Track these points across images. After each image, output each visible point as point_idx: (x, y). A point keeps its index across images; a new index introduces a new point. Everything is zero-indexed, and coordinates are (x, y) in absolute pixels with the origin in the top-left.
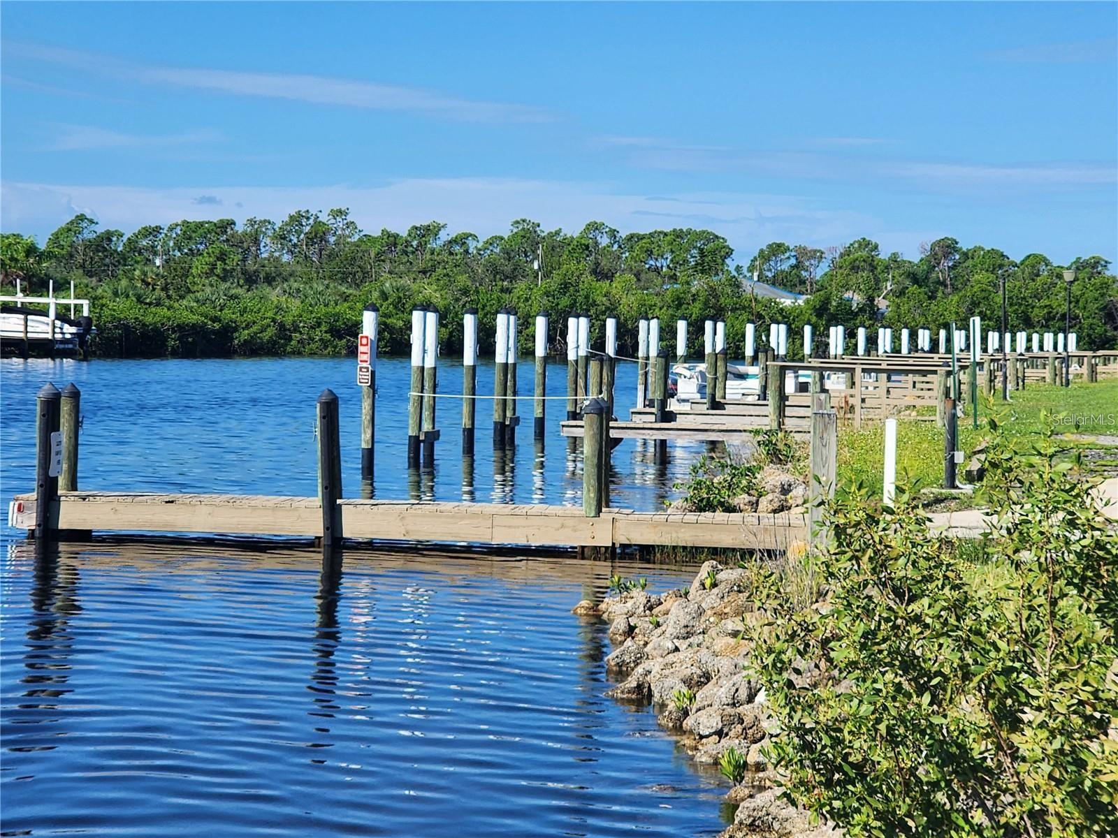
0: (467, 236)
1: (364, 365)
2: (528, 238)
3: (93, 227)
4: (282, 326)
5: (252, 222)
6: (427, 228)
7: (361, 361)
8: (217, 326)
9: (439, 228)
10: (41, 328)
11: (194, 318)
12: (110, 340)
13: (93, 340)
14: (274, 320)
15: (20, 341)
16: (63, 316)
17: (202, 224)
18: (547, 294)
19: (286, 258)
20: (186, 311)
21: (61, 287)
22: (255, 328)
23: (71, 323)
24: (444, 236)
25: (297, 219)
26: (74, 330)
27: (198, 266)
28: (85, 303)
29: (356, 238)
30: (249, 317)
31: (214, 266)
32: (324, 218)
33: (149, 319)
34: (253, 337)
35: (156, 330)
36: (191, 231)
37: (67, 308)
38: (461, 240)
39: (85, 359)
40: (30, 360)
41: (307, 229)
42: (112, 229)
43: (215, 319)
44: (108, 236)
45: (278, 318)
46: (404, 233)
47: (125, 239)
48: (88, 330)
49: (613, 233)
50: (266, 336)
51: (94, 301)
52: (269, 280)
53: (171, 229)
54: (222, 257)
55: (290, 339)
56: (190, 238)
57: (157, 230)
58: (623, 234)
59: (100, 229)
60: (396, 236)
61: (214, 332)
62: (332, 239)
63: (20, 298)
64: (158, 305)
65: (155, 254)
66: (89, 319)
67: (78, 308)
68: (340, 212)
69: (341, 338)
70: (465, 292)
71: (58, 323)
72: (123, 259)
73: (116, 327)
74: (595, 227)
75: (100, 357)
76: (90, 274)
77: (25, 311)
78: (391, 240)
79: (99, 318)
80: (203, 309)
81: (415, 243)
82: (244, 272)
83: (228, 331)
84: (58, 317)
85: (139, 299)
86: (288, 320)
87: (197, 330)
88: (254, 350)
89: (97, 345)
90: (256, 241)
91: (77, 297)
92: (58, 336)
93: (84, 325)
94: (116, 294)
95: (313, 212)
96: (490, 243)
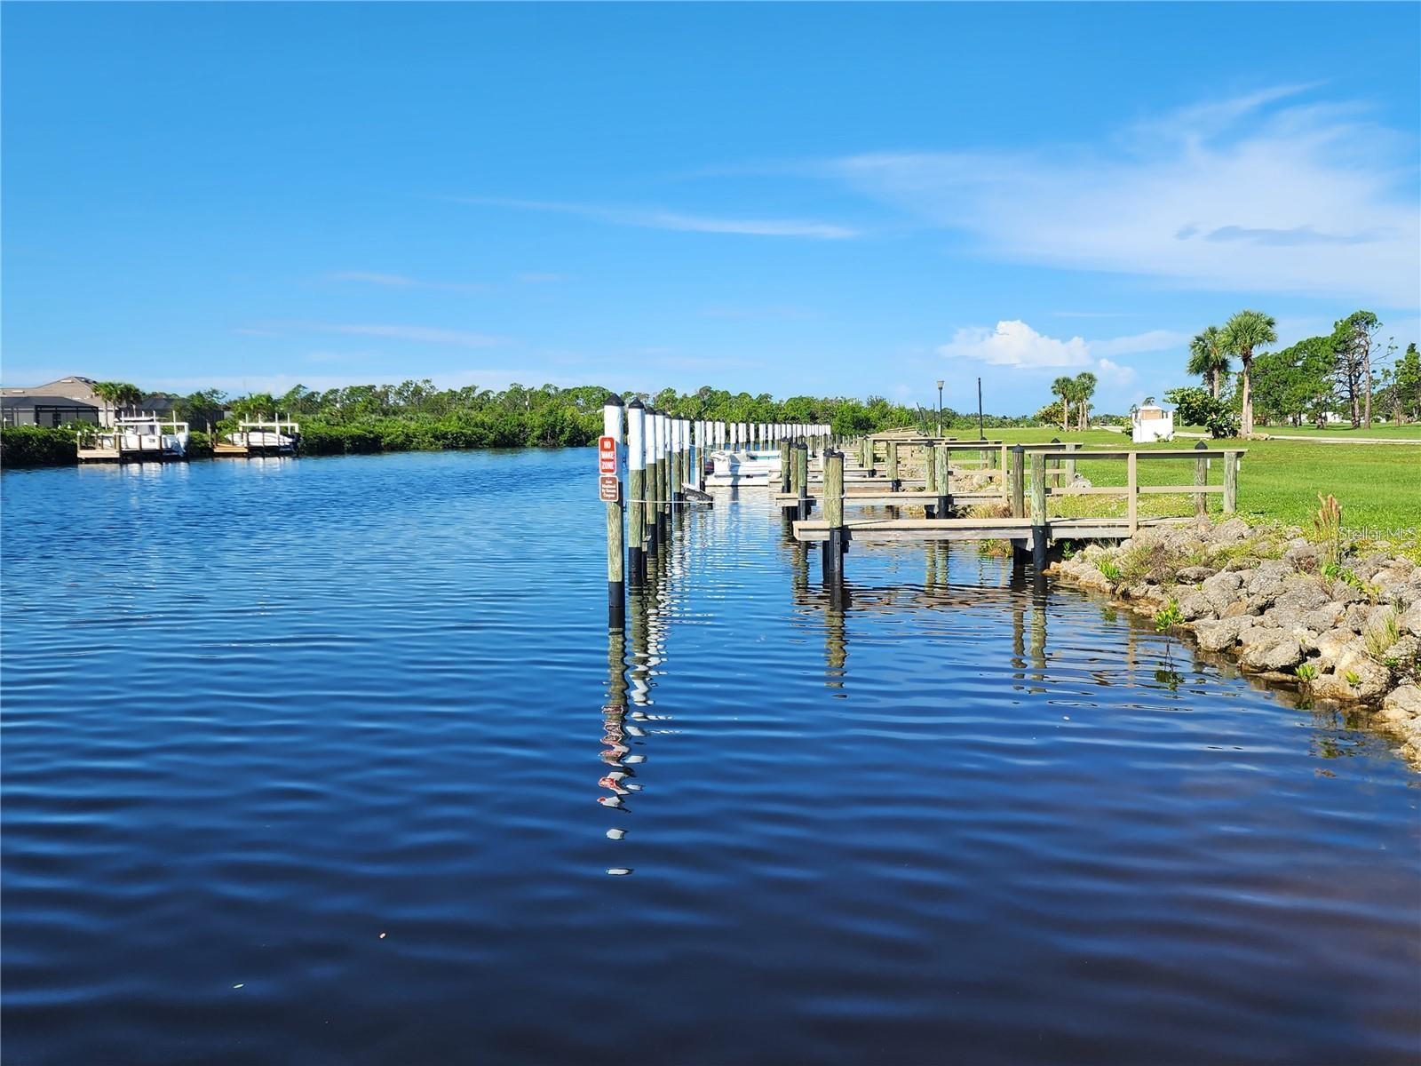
0: (489, 391)
1: (608, 475)
2: (517, 392)
3: (305, 390)
4: (407, 435)
5: (384, 386)
6: (470, 388)
7: (603, 471)
8: (372, 436)
9: (475, 388)
10: (272, 440)
11: (359, 432)
12: (312, 445)
13: (302, 445)
14: (403, 432)
15: (260, 447)
16: (284, 433)
17: (359, 388)
18: (542, 415)
19: (402, 403)
20: (354, 429)
21: (282, 417)
22: (393, 436)
23: (289, 436)
24: (478, 392)
25: (406, 385)
26: (291, 440)
27: (358, 408)
28: (296, 425)
29: (436, 393)
30: (390, 430)
31: (367, 407)
32: (419, 384)
33: (334, 433)
34: (392, 441)
35: (338, 439)
36: (354, 391)
37: (287, 428)
38: (486, 393)
39: (297, 457)
40: (266, 459)
41: (412, 389)
42: (315, 391)
43: (371, 432)
44: (313, 394)
45: (405, 431)
46: (459, 391)
47: (321, 395)
48: (298, 440)
49: (556, 389)
50: (399, 440)
51: (302, 424)
52: (395, 413)
53: (344, 390)
54: (371, 402)
55: (412, 441)
56: (353, 394)
57: (337, 391)
58: (561, 389)
59: (309, 391)
60: (455, 392)
61: (370, 439)
62: (424, 394)
63: (261, 424)
64: (338, 425)
65: (337, 402)
66: (299, 434)
67: (292, 428)
68: (428, 381)
69: (439, 441)
70: (501, 416)
71: (281, 437)
72: (321, 405)
73: (315, 438)
74: (548, 386)
75: (308, 455)
76: (304, 413)
77: (263, 430)
78: (453, 393)
79: (305, 434)
80: (364, 427)
81: (464, 395)
82: (382, 410)
83: (378, 438)
84: (281, 433)
85: (328, 423)
86: (411, 432)
87: (361, 438)
88: (394, 448)
89: (305, 448)
90: (387, 396)
91: (292, 422)
92: (282, 444)
93: (296, 437)
94: (314, 420)
95: (414, 381)
96: (500, 394)
